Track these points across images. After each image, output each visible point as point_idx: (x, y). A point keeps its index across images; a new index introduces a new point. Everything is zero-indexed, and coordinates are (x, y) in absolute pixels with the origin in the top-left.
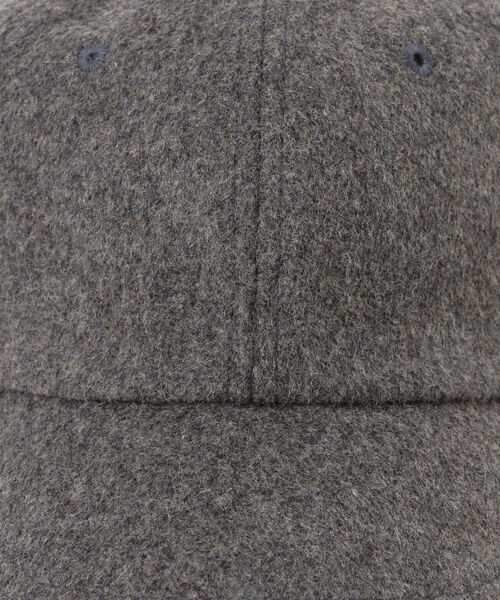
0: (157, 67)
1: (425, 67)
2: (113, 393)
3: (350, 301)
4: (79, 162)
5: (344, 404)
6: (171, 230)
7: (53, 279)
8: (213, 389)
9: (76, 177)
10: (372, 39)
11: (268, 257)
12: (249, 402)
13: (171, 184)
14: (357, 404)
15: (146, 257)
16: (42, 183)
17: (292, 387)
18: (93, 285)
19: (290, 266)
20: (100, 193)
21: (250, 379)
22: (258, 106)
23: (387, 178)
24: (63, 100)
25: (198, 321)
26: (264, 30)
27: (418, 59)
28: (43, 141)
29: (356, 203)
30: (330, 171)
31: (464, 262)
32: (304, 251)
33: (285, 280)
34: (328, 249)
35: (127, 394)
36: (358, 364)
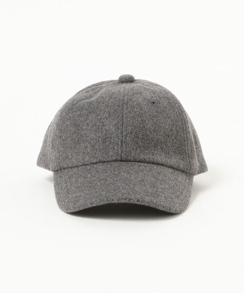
0: (103, 103)
1: (155, 104)
2: (95, 161)
3: (140, 144)
4: (88, 121)
5: (139, 162)
6: (106, 131)
7: (83, 144)
8: (114, 158)
9: (88, 124)
10: (144, 99)
11: (125, 133)
12: (121, 161)
13: (106, 122)
14: (142, 162)
15: (101, 136)
16: (81, 126)
17: (129, 157)
18: (91, 143)
19: (128, 135)
20: (92, 126)
21: (121, 156)
22: (123, 108)
23: (147, 122)
24: (85, 111)
25: (111, 146)
26: (124, 96)
27: (153, 103)
28: (81, 119)
29: (141, 125)
30: (136, 119)
31: (163, 140)
32: (131, 133)
33: (128, 138)
34: (136, 133)
35: (98, 161)
36: (142, 155)
